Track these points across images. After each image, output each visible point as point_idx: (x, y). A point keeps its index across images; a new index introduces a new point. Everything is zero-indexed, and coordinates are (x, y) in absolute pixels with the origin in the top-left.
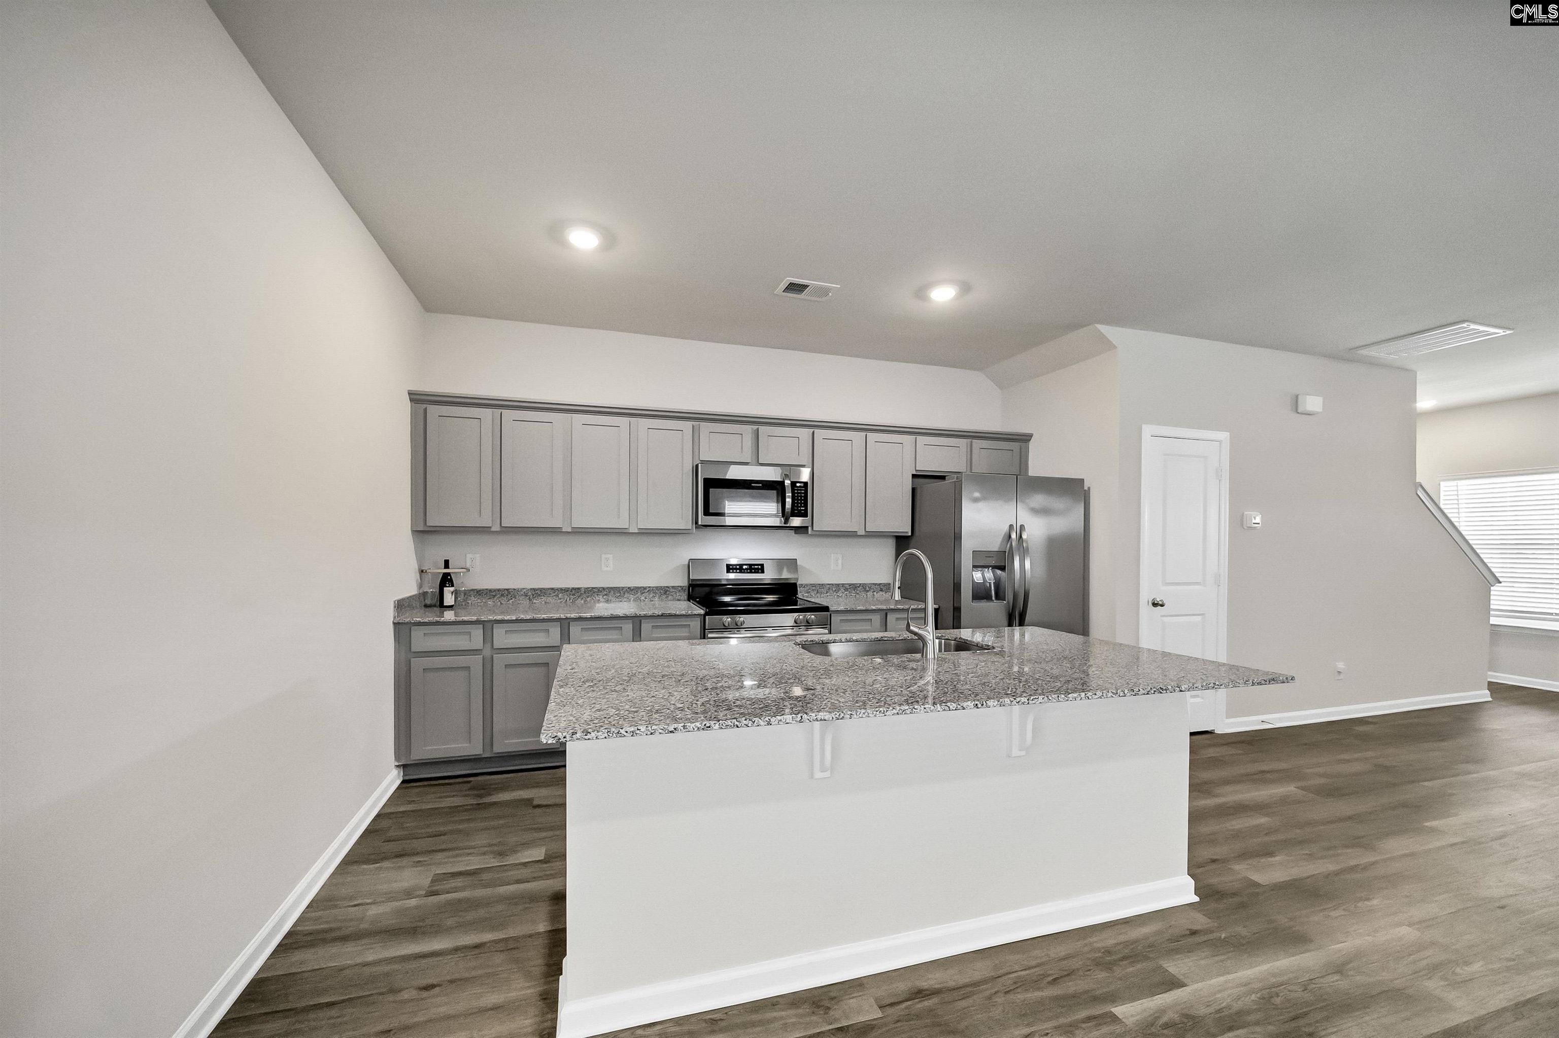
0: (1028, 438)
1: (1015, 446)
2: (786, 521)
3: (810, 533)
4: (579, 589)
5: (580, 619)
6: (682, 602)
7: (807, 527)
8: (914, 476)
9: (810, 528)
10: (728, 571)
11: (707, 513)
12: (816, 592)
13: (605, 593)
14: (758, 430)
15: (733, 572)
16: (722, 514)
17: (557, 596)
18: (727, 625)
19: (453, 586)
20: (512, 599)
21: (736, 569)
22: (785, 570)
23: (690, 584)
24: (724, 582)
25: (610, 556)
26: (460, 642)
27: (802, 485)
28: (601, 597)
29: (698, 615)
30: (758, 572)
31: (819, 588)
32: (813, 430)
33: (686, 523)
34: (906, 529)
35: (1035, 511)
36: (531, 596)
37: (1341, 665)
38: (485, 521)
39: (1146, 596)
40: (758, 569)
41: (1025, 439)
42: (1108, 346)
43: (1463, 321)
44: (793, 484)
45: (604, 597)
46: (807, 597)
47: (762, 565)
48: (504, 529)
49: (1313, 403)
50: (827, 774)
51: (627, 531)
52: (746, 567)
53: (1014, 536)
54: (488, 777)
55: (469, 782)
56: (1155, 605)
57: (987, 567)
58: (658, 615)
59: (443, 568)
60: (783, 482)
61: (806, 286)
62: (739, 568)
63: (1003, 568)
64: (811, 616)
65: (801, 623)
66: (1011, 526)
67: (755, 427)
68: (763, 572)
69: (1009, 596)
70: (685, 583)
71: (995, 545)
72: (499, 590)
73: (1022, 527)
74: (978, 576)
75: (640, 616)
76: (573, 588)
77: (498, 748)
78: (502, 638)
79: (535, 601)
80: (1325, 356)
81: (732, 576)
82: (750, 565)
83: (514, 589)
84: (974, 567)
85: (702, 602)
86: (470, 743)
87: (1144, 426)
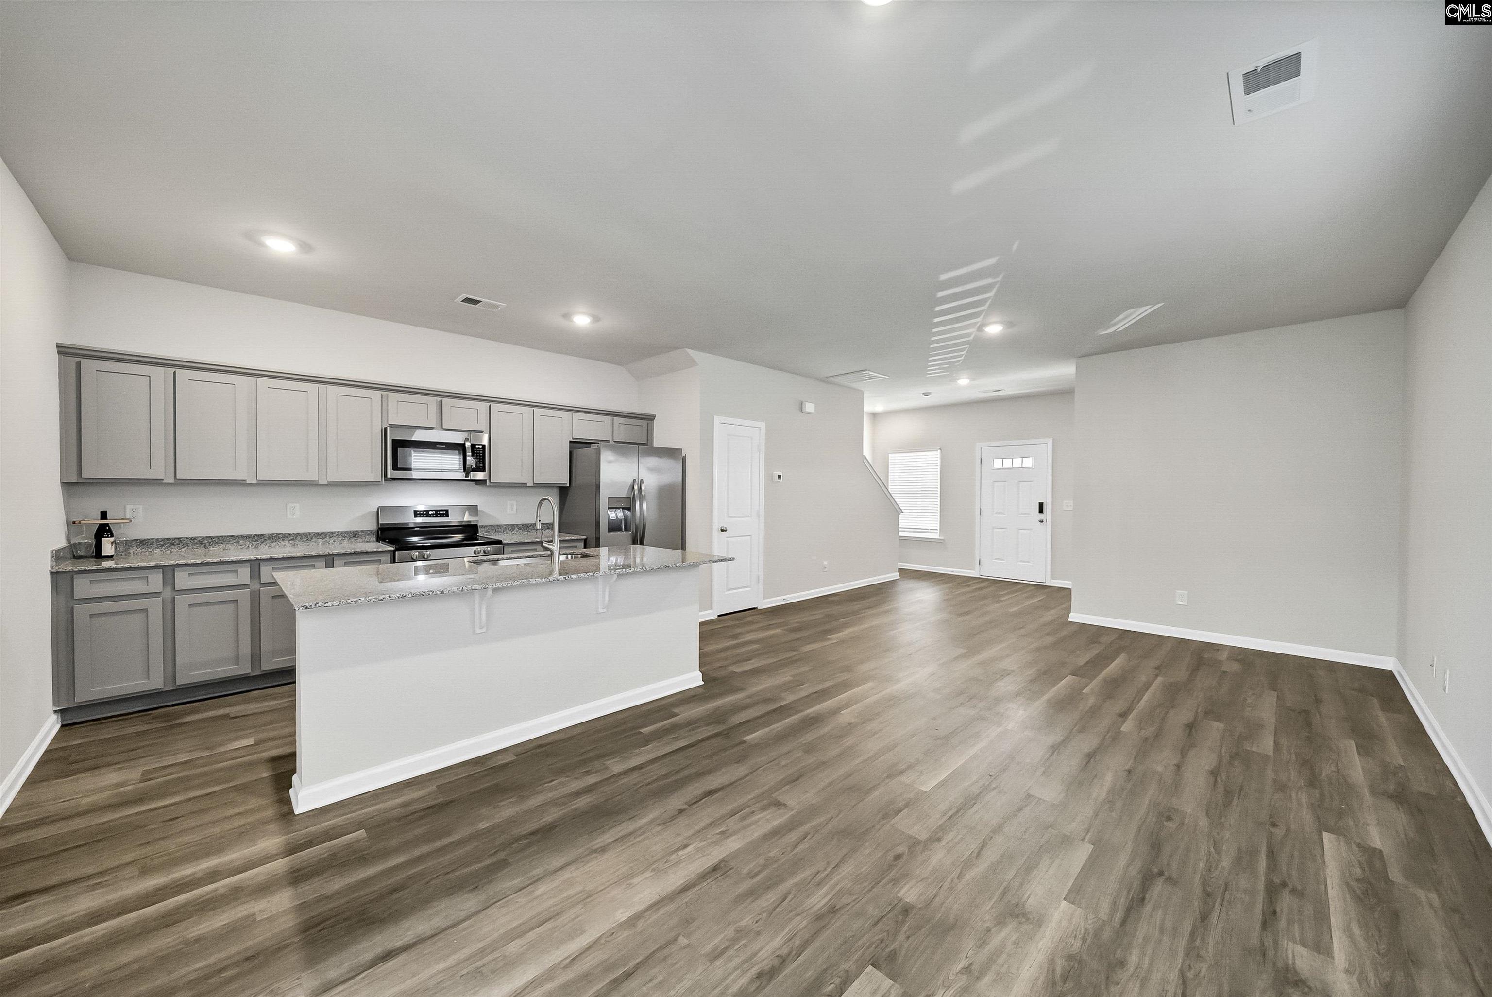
0: (652, 418)
1: (644, 423)
2: (467, 476)
3: (487, 485)
4: (262, 535)
5: (271, 559)
6: (371, 543)
7: (486, 480)
8: (571, 442)
9: (488, 481)
10: (416, 516)
11: (395, 467)
12: (494, 531)
13: (292, 538)
14: (442, 402)
15: (420, 517)
16: (410, 469)
17: (238, 542)
18: (414, 558)
19: (112, 536)
20: (184, 547)
21: (423, 514)
22: (467, 514)
23: (379, 528)
24: (411, 526)
25: (297, 506)
26: (137, 586)
27: (481, 447)
28: (287, 541)
29: (388, 551)
30: (443, 517)
31: (497, 528)
32: (489, 404)
33: (376, 476)
34: (565, 481)
35: (651, 470)
36: (207, 544)
37: (825, 563)
38: (157, 472)
39: (716, 526)
40: (443, 514)
41: (650, 418)
42: (693, 363)
43: (866, 370)
44: (473, 446)
45: (290, 542)
46: (487, 535)
47: (447, 511)
48: (179, 481)
49: (810, 407)
50: (484, 630)
51: (316, 483)
52: (432, 512)
53: (636, 487)
54: (168, 709)
55: (150, 714)
56: (722, 530)
57: (619, 508)
58: (351, 554)
59: (100, 518)
60: (464, 444)
61: (480, 302)
62: (427, 514)
63: (629, 509)
64: (489, 548)
65: (479, 554)
66: (634, 480)
67: (439, 399)
68: (447, 516)
69: (633, 528)
70: (373, 527)
71: (624, 494)
72: (168, 539)
73: (642, 480)
74: (612, 515)
75: (333, 555)
76: (256, 535)
77: (181, 680)
78: (183, 580)
79: (211, 548)
80: (818, 380)
81: (419, 520)
82: (436, 511)
83: (187, 538)
84: (609, 508)
85: (391, 542)
86: (149, 680)
87: (715, 417)
